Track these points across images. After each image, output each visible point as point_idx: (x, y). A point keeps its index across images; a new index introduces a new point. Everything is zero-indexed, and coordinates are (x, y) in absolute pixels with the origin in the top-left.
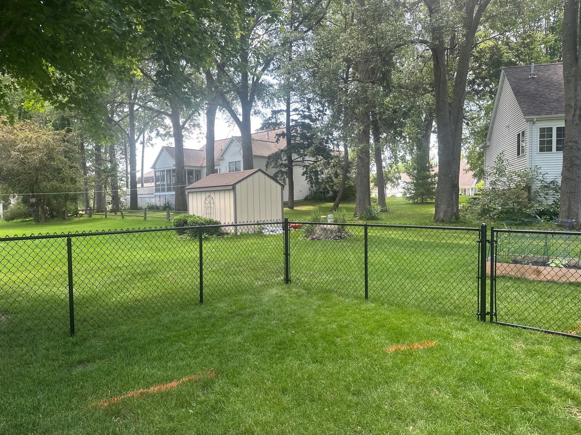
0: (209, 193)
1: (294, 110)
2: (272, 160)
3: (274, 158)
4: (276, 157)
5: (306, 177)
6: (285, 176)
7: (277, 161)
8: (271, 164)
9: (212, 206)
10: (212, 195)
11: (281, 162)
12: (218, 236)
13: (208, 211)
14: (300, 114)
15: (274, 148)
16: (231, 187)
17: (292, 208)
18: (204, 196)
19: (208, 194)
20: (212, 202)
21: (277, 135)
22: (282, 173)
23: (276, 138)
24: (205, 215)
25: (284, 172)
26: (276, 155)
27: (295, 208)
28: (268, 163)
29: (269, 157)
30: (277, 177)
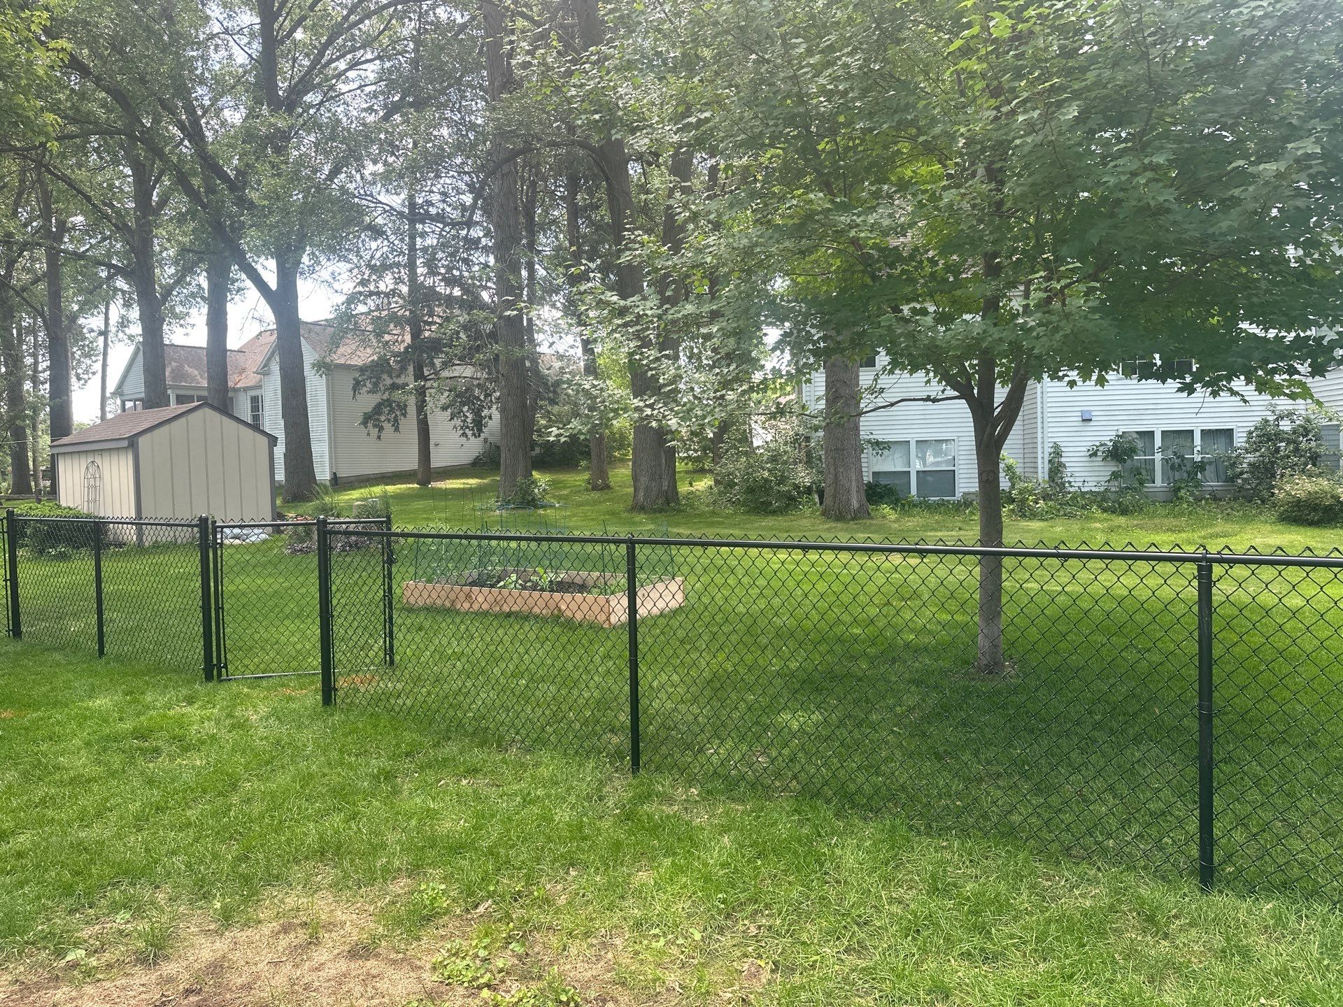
0: (93, 454)
2: (368, 374)
3: (373, 371)
6: (398, 413)
8: (364, 385)
9: (98, 484)
10: (98, 461)
13: (91, 496)
16: (125, 443)
18: (84, 462)
19: (90, 459)
20: (97, 475)
22: (392, 405)
24: (86, 504)
26: (378, 365)
27: (432, 484)
28: (358, 382)
30: (380, 413)
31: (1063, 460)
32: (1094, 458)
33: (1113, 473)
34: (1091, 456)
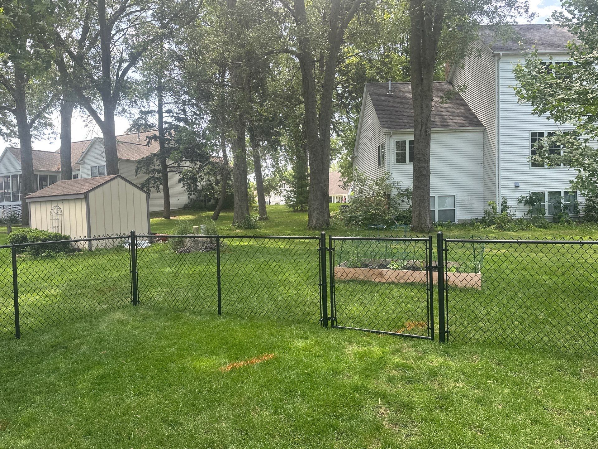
0: (56, 202)
1: (166, 112)
2: (142, 164)
3: (144, 163)
4: (147, 161)
5: (183, 184)
6: (159, 183)
7: (148, 166)
8: (141, 170)
9: (60, 218)
10: (60, 205)
11: (153, 167)
12: (66, 253)
13: (56, 224)
14: (174, 116)
15: (146, 152)
16: (83, 196)
17: (168, 217)
18: (49, 207)
19: (54, 205)
20: (59, 213)
21: (147, 137)
22: (155, 179)
23: (147, 141)
24: (51, 229)
25: (157, 178)
26: (147, 160)
27: (171, 218)
28: (138, 168)
29: (139, 162)
30: (149, 184)
31: (507, 204)
32: (520, 204)
33: (529, 210)
34: (519, 203)
